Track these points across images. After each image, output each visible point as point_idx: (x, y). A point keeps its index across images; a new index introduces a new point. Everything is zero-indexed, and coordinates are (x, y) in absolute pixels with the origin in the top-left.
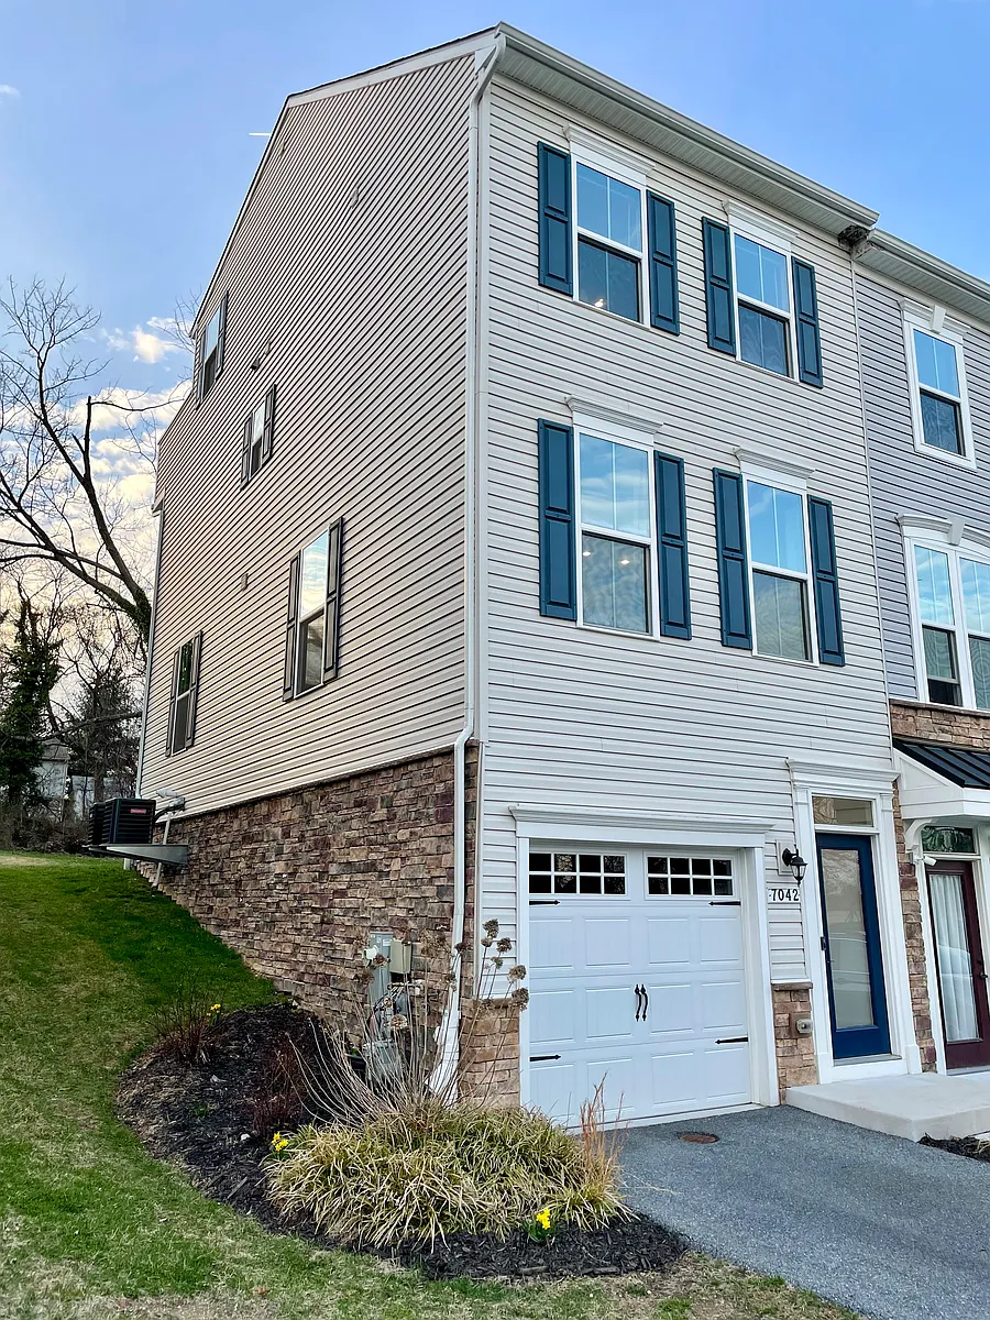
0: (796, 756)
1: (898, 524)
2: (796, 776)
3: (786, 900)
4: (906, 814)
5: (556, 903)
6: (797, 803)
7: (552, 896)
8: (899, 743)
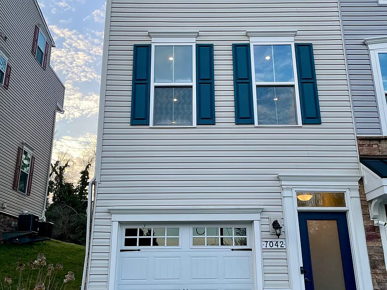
0: (282, 173)
1: (365, 45)
2: (283, 183)
3: (274, 247)
4: (369, 197)
5: (139, 250)
6: (284, 197)
7: (137, 247)
8: (364, 160)
